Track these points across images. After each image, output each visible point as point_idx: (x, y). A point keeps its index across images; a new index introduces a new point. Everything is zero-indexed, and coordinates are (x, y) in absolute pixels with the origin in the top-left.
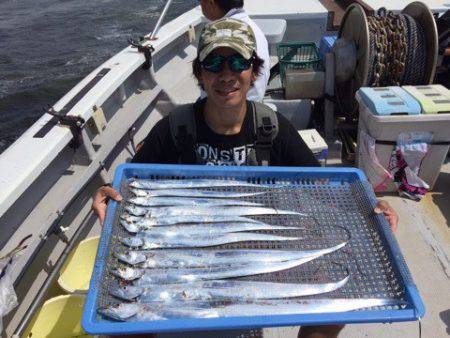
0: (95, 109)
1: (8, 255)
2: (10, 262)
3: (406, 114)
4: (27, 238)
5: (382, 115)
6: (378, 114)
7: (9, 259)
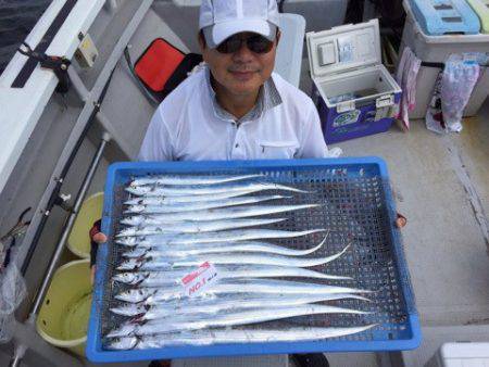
0: (81, 37)
1: (9, 234)
2: (13, 243)
3: (463, 33)
4: (26, 211)
5: (434, 34)
6: (427, 33)
7: (10, 238)
